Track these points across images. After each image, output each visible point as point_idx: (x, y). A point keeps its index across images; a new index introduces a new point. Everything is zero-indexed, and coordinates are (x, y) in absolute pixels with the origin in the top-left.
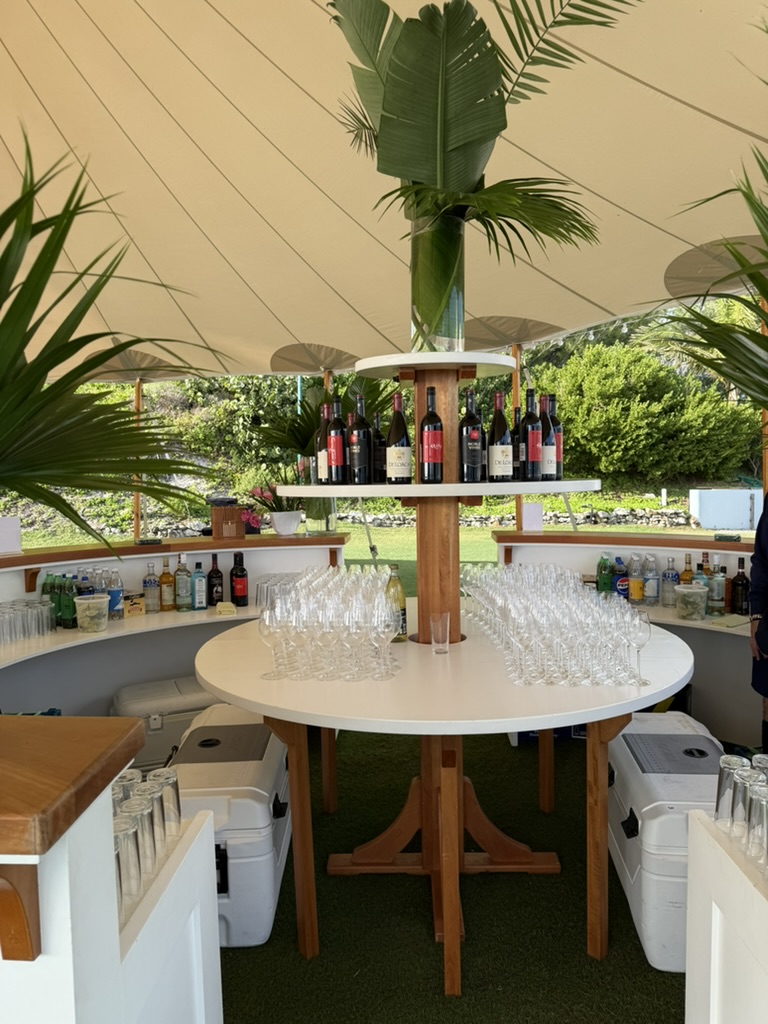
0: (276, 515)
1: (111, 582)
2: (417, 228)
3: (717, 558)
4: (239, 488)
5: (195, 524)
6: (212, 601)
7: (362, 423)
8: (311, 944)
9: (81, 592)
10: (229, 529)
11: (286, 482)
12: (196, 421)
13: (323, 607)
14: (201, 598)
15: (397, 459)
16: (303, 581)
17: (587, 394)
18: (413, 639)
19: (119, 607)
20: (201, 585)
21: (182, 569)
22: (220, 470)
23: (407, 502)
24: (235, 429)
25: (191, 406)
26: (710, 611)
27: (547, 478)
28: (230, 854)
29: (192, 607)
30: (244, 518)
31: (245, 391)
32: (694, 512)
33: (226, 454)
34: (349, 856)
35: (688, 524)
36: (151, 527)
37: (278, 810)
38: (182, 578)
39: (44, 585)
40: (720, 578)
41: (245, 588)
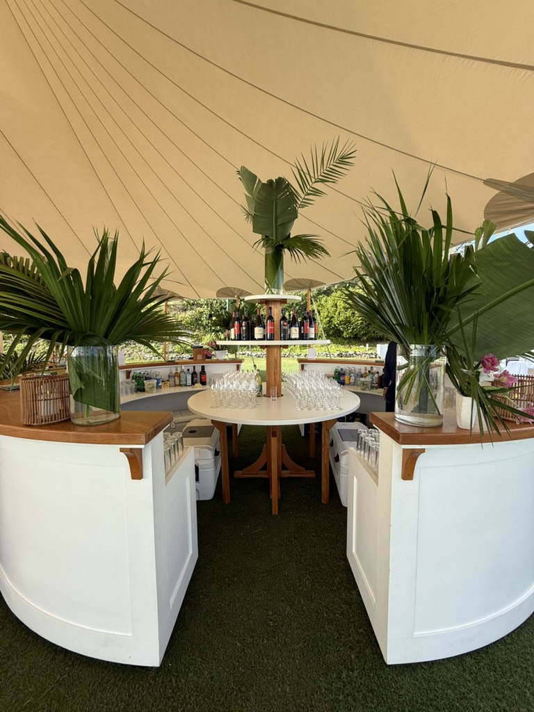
0: (217, 352)
1: (157, 375)
2: (266, 251)
3: (375, 369)
4: (204, 342)
5: (186, 356)
6: (193, 383)
7: (246, 319)
8: (227, 499)
9: (146, 379)
10: (200, 357)
11: (220, 340)
12: (187, 316)
13: (232, 383)
14: (189, 382)
15: (258, 332)
16: (226, 376)
17: (338, 307)
18: (264, 396)
19: (160, 384)
20: (189, 377)
21: (182, 371)
22: (196, 335)
23: (262, 347)
24: (202, 319)
25: (186, 310)
26: (372, 387)
27: (311, 339)
28: (199, 468)
29: (186, 385)
30: (205, 353)
31: (207, 304)
32: (379, 353)
33: (199, 329)
34: (241, 472)
35: (376, 357)
36: (170, 357)
37: (216, 453)
38: (183, 374)
39: (133, 376)
40: (376, 375)
41: (205, 378)
